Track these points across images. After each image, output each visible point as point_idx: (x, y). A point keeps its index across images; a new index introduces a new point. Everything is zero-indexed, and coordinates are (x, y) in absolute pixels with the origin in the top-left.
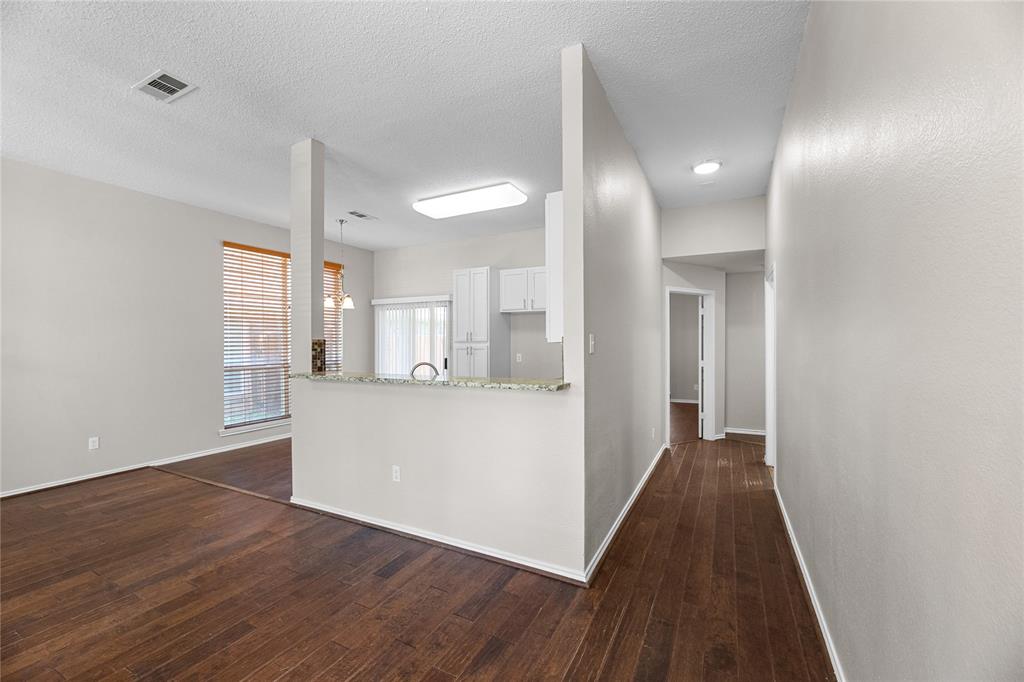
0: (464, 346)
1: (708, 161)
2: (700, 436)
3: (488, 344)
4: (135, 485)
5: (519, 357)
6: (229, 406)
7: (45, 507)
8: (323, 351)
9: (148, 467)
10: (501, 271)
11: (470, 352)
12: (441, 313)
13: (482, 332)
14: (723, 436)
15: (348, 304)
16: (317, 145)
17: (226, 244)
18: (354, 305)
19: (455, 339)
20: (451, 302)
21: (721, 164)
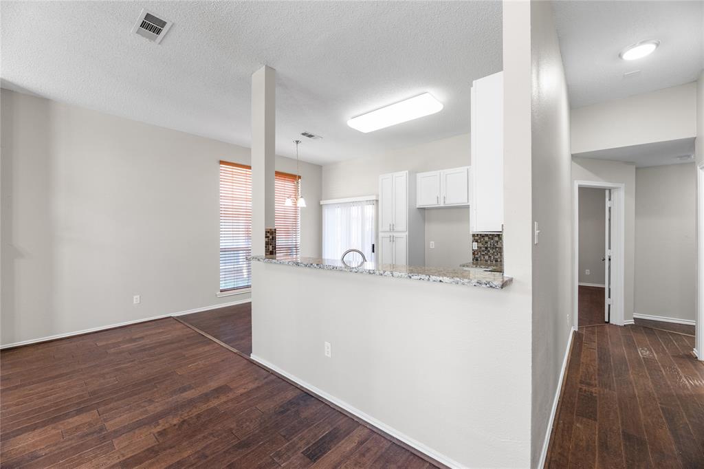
0: (388, 235)
1: (642, 43)
2: (607, 320)
3: (407, 233)
4: (158, 331)
5: (432, 245)
6: (223, 276)
7: (99, 344)
8: (274, 239)
9: (170, 317)
10: (418, 174)
11: (392, 239)
12: (370, 210)
13: (402, 223)
14: (632, 322)
15: (302, 203)
16: (270, 71)
17: (222, 162)
18: (306, 204)
19: (380, 229)
20: (377, 201)
21: (657, 45)
